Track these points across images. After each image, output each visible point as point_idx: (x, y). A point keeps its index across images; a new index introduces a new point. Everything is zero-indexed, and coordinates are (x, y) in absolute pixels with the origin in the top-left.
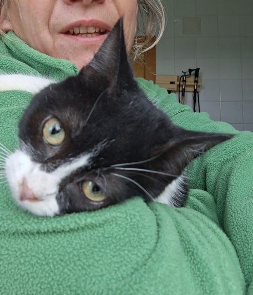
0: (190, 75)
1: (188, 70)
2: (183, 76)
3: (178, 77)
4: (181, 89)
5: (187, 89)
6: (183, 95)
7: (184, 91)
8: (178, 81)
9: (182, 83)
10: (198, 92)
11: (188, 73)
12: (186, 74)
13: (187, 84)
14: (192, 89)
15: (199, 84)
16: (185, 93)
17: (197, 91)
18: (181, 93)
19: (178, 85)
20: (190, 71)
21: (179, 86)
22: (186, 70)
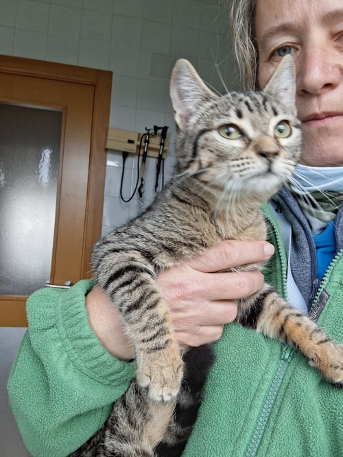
0: (156, 133)
1: (153, 128)
2: (145, 134)
3: (139, 134)
4: (142, 153)
5: (150, 153)
6: (144, 161)
7: (145, 156)
8: (138, 140)
9: (143, 144)
10: (163, 160)
11: (152, 132)
12: (150, 132)
13: (150, 145)
14: (156, 154)
15: (165, 148)
16: (147, 159)
17: (163, 157)
18: (141, 158)
19: (138, 146)
20: (156, 128)
21: (140, 147)
22: (151, 127)
